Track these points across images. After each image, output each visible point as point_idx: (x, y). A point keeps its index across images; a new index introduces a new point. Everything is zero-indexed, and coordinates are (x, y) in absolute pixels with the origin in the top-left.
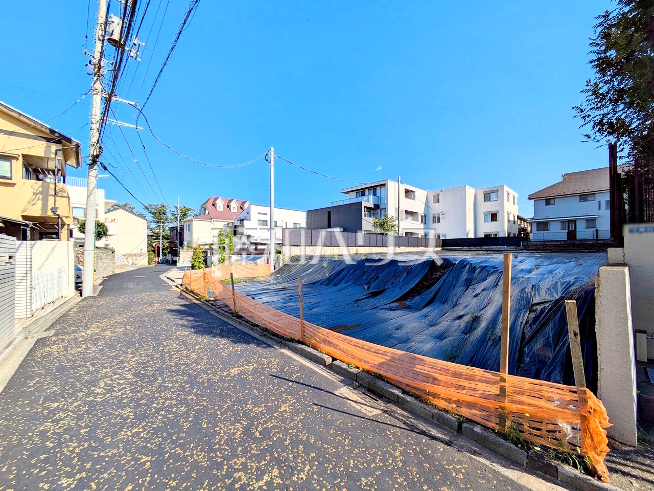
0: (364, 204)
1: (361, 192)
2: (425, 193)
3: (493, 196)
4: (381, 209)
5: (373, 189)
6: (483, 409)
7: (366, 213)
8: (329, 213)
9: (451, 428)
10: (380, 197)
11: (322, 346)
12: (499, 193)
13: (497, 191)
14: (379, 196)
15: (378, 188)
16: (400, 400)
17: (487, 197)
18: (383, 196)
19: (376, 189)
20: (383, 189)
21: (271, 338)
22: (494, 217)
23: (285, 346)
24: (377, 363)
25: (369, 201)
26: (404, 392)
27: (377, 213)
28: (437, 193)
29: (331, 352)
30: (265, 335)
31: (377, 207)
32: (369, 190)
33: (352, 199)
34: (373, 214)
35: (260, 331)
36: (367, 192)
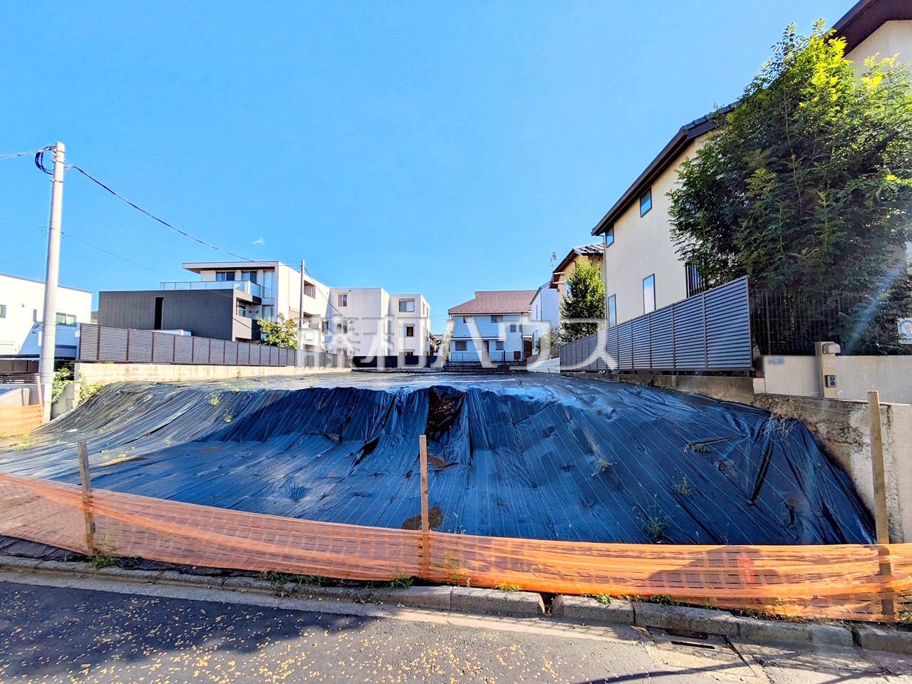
0: (237, 294)
1: (229, 273)
2: (328, 290)
3: (409, 306)
4: (264, 306)
5: (252, 272)
6: (860, 598)
7: (239, 308)
8: (159, 302)
9: (843, 645)
10: (264, 287)
11: (494, 575)
12: (415, 302)
13: (413, 300)
14: (262, 285)
15: (260, 273)
16: (742, 630)
17: (402, 306)
18: (268, 285)
19: (256, 272)
20: (269, 274)
21: (321, 594)
22: (410, 331)
23: (395, 604)
24: (646, 575)
25: (243, 290)
26: (734, 612)
27: (257, 312)
28: (344, 292)
29: (528, 583)
30: (294, 591)
31: (257, 301)
32: (242, 272)
33: (209, 282)
34: (250, 312)
35: (265, 584)
36: (238, 274)
